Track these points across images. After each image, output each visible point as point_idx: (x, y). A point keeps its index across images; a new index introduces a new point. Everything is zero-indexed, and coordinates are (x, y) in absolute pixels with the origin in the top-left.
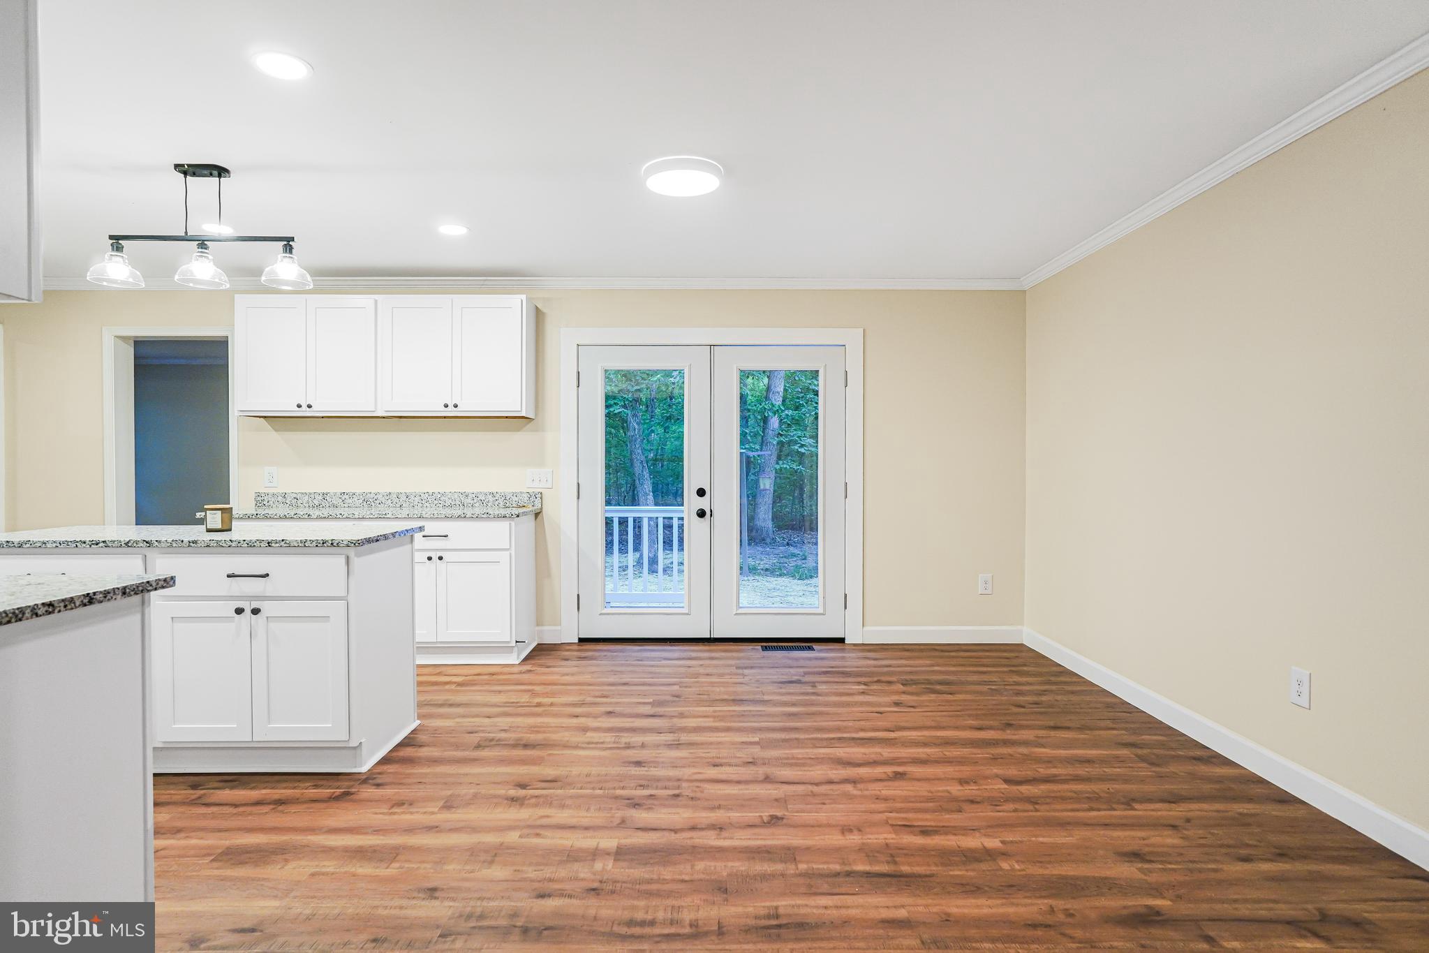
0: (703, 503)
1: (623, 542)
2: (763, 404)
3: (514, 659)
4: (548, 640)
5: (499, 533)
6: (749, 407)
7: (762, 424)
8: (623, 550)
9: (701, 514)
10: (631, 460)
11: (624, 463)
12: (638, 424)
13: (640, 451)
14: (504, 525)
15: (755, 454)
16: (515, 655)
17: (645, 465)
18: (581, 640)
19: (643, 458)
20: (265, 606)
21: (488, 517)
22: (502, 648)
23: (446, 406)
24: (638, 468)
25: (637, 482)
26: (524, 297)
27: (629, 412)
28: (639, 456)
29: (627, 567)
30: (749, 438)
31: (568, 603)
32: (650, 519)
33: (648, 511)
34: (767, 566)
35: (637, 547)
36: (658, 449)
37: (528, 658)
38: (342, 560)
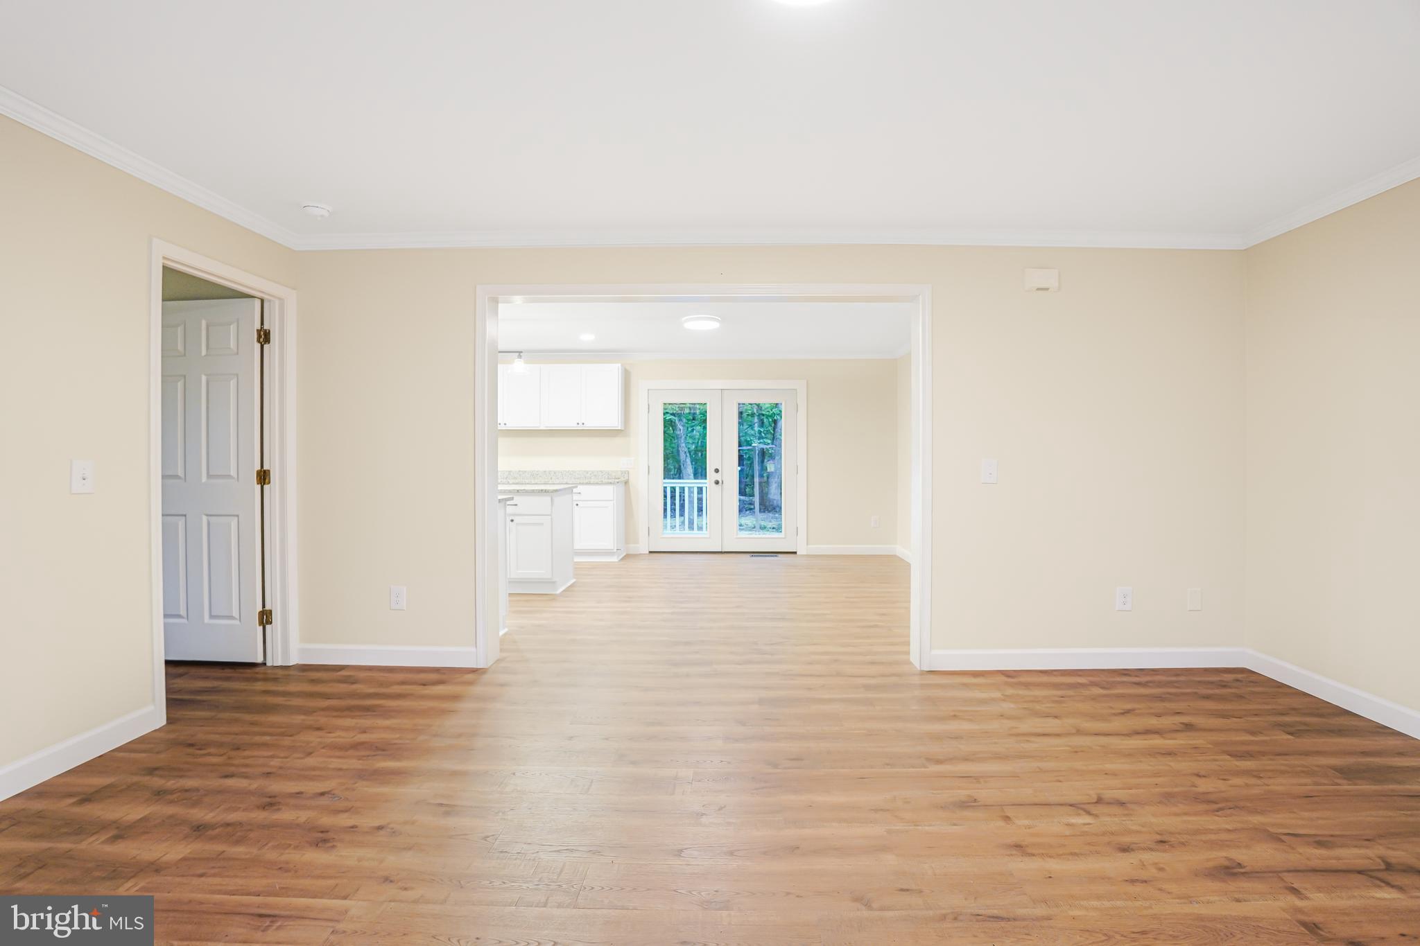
0: (718, 477)
1: (673, 510)
2: (773, 410)
3: (615, 559)
4: (631, 552)
5: (609, 492)
6: (764, 413)
7: (773, 425)
8: (673, 516)
9: (717, 483)
10: (678, 451)
11: (672, 452)
12: (683, 426)
13: (684, 445)
14: (610, 488)
15: (768, 447)
16: (616, 557)
17: (688, 455)
18: (651, 552)
19: (686, 450)
20: (517, 519)
21: (602, 483)
22: (609, 553)
23: (578, 424)
24: (682, 456)
25: (682, 466)
26: (620, 365)
27: (676, 418)
28: (683, 448)
29: (675, 526)
30: (763, 435)
31: (642, 533)
32: (689, 488)
33: (689, 483)
34: (774, 526)
35: (682, 514)
36: (698, 442)
37: (622, 559)
38: (549, 499)
